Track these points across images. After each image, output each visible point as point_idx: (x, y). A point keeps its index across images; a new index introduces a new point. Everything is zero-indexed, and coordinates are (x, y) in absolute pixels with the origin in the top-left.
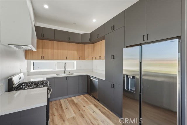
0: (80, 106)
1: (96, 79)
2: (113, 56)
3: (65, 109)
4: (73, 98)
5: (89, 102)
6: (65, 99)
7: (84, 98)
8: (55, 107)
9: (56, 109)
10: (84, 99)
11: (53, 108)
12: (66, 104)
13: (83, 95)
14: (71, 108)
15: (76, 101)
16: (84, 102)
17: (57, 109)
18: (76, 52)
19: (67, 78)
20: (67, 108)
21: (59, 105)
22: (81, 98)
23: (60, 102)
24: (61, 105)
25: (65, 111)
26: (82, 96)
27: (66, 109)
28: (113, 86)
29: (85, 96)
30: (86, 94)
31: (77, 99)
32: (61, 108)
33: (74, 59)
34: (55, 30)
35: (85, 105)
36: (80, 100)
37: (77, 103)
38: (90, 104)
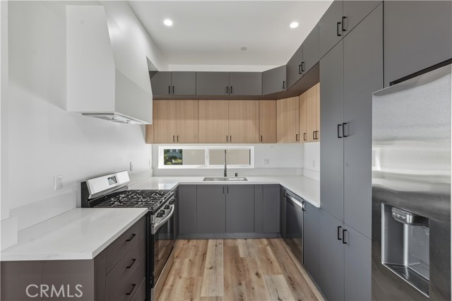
0: (248, 270)
1: (299, 201)
2: (341, 127)
3: (209, 267)
4: (240, 243)
5: (276, 264)
6: (219, 241)
7: (269, 248)
8: (191, 255)
9: (190, 260)
10: (265, 251)
11: (186, 257)
12: (216, 255)
13: (268, 239)
14: (222, 269)
15: (242, 253)
16: (261, 260)
17: (192, 263)
18: (250, 123)
19: (226, 188)
20: (214, 265)
21: (200, 253)
22: (260, 246)
23: (207, 245)
24: (204, 254)
25: (206, 271)
26: (265, 241)
27: (211, 268)
28: (342, 235)
29: (271, 244)
30: (277, 237)
31: (248, 248)
32: (201, 262)
33: (246, 141)
34: (196, 73)
35: (260, 272)
36: (253, 251)
37: (242, 259)
38: (278, 273)
